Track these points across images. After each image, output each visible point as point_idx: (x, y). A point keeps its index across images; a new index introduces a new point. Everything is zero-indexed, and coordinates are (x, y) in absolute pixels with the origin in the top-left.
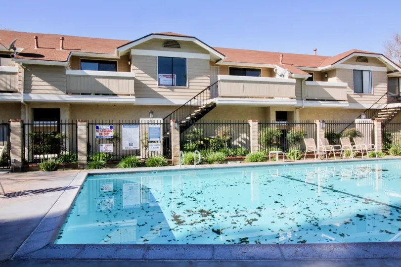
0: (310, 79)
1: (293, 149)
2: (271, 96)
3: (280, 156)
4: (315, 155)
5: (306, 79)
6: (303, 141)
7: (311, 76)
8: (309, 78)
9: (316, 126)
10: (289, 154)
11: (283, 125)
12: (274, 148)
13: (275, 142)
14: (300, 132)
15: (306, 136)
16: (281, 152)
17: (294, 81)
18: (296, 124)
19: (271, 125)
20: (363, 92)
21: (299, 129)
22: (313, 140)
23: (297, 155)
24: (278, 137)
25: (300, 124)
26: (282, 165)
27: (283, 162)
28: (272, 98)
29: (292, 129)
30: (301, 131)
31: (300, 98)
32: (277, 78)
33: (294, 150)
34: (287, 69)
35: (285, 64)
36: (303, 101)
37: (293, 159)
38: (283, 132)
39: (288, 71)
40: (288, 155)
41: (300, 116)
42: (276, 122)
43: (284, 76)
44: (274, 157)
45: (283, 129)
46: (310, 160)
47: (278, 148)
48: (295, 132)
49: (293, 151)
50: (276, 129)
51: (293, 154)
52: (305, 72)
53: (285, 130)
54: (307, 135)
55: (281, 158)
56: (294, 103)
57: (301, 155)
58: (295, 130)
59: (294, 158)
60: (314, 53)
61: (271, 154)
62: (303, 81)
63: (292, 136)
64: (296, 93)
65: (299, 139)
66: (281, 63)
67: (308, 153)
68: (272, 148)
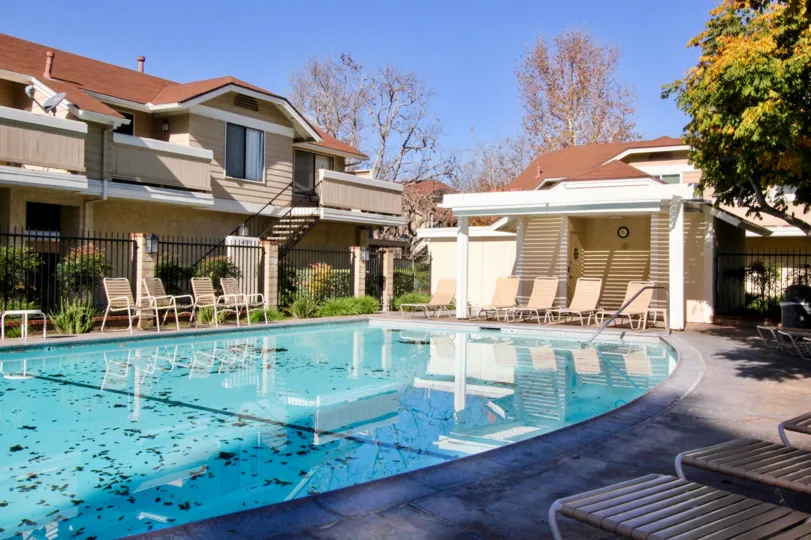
0: (125, 130)
1: (71, 304)
2: (15, 158)
3: (34, 322)
4: (130, 318)
5: (115, 127)
6: (102, 285)
7: (127, 122)
8: (123, 125)
9: (136, 248)
10: (61, 316)
11: (46, 240)
12: (17, 302)
13: (21, 286)
14: (94, 262)
15: (109, 272)
16: (39, 312)
17: (83, 128)
18: (83, 239)
19: (11, 239)
20: (244, 177)
21: (91, 252)
23: (83, 320)
24: (29, 273)
25: (94, 240)
26: (40, 347)
27: (43, 338)
28: (18, 165)
29: (73, 253)
30: (97, 258)
31: (97, 175)
32: (36, 114)
33: (75, 307)
34: (64, 94)
35: (58, 82)
36: (106, 182)
37: (71, 330)
38: (45, 259)
39: (67, 98)
40: (56, 319)
41: (95, 219)
42: (26, 233)
43: (54, 110)
44: (18, 325)
45: (47, 250)
46: (116, 333)
47: (29, 301)
48: (78, 262)
49: (71, 309)
50: (26, 249)
51: (71, 318)
52: (113, 111)
53: (52, 255)
54: (110, 268)
55: (36, 328)
56: (81, 184)
57: (94, 320)
58: (79, 255)
59: (74, 327)
60: (138, 67)
61: (7, 317)
62: (106, 132)
63: (72, 272)
64: (87, 160)
65: (90, 279)
66: (46, 75)
67: (111, 314)
68: (10, 302)
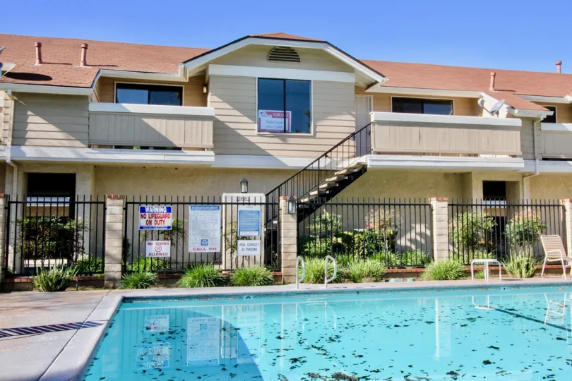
0: (550, 119)
1: (517, 255)
2: (473, 151)
3: (493, 268)
4: (564, 267)
5: (542, 119)
6: (539, 241)
7: (551, 113)
8: (548, 116)
9: (564, 210)
10: (511, 264)
11: (493, 207)
12: (480, 253)
13: (483, 242)
14: (533, 223)
15: (543, 229)
16: (496, 260)
17: (518, 122)
18: (523, 206)
19: (474, 207)
21: (530, 215)
22: (559, 238)
23: (527, 268)
24: (487, 232)
25: (532, 206)
26: (498, 287)
27: (499, 280)
28: (476, 155)
29: (516, 217)
30: (535, 220)
31: (531, 156)
32: (485, 117)
33: (521, 257)
34: (503, 101)
35: (499, 92)
36: (537, 161)
37: (518, 275)
38: (498, 222)
39: (506, 103)
40: (508, 266)
41: (531, 191)
42: (484, 203)
43: (497, 113)
44: (482, 270)
45: (498, 215)
46: (553, 279)
47: (489, 252)
48: (521, 223)
49: (518, 259)
50: (484, 215)
51: (519, 266)
52: (540, 106)
53: (502, 218)
54: (545, 227)
55: (494, 272)
56: (519, 164)
57: (535, 267)
58: (521, 218)
59: (521, 273)
60: (557, 70)
61: (474, 264)
62: (535, 124)
63: (517, 230)
64: (522, 146)
65: (531, 236)
66: (491, 89)
67: (548, 264)
68: (476, 253)
